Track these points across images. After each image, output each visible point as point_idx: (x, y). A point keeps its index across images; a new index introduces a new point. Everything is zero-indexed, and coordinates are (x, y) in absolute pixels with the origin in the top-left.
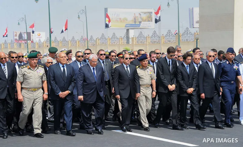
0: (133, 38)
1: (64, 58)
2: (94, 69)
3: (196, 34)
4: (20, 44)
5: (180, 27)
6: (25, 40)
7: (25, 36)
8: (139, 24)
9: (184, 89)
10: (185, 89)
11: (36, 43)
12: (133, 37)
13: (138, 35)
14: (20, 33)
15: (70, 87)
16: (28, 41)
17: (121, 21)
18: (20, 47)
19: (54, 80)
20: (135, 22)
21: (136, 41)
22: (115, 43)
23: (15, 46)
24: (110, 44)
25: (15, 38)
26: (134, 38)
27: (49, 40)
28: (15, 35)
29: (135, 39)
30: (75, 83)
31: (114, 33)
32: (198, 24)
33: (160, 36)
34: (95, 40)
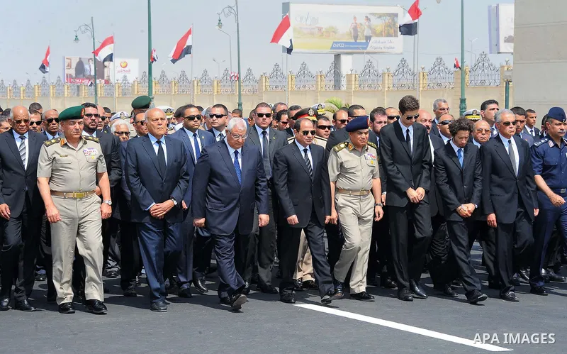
0: (349, 76)
1: (160, 121)
2: (236, 153)
3: (506, 69)
4: (78, 86)
5: (465, 52)
6: (89, 78)
7: (90, 68)
8: (365, 41)
9: (450, 206)
10: (452, 204)
11: (117, 85)
12: (350, 73)
13: (363, 68)
14: (78, 60)
15: (176, 192)
16: (98, 81)
17: (322, 35)
18: (78, 95)
19: (138, 174)
20: (356, 37)
21: (357, 83)
22: (307, 88)
23: (66, 91)
24: (295, 89)
25: (67, 71)
26: (353, 76)
27: (147, 79)
28: (66, 65)
29: (353, 79)
30: (188, 181)
31: (304, 64)
32: (512, 45)
33: (416, 72)
34: (258, 79)
